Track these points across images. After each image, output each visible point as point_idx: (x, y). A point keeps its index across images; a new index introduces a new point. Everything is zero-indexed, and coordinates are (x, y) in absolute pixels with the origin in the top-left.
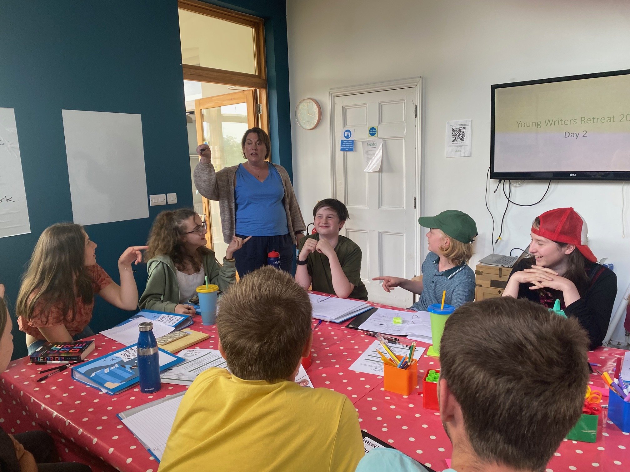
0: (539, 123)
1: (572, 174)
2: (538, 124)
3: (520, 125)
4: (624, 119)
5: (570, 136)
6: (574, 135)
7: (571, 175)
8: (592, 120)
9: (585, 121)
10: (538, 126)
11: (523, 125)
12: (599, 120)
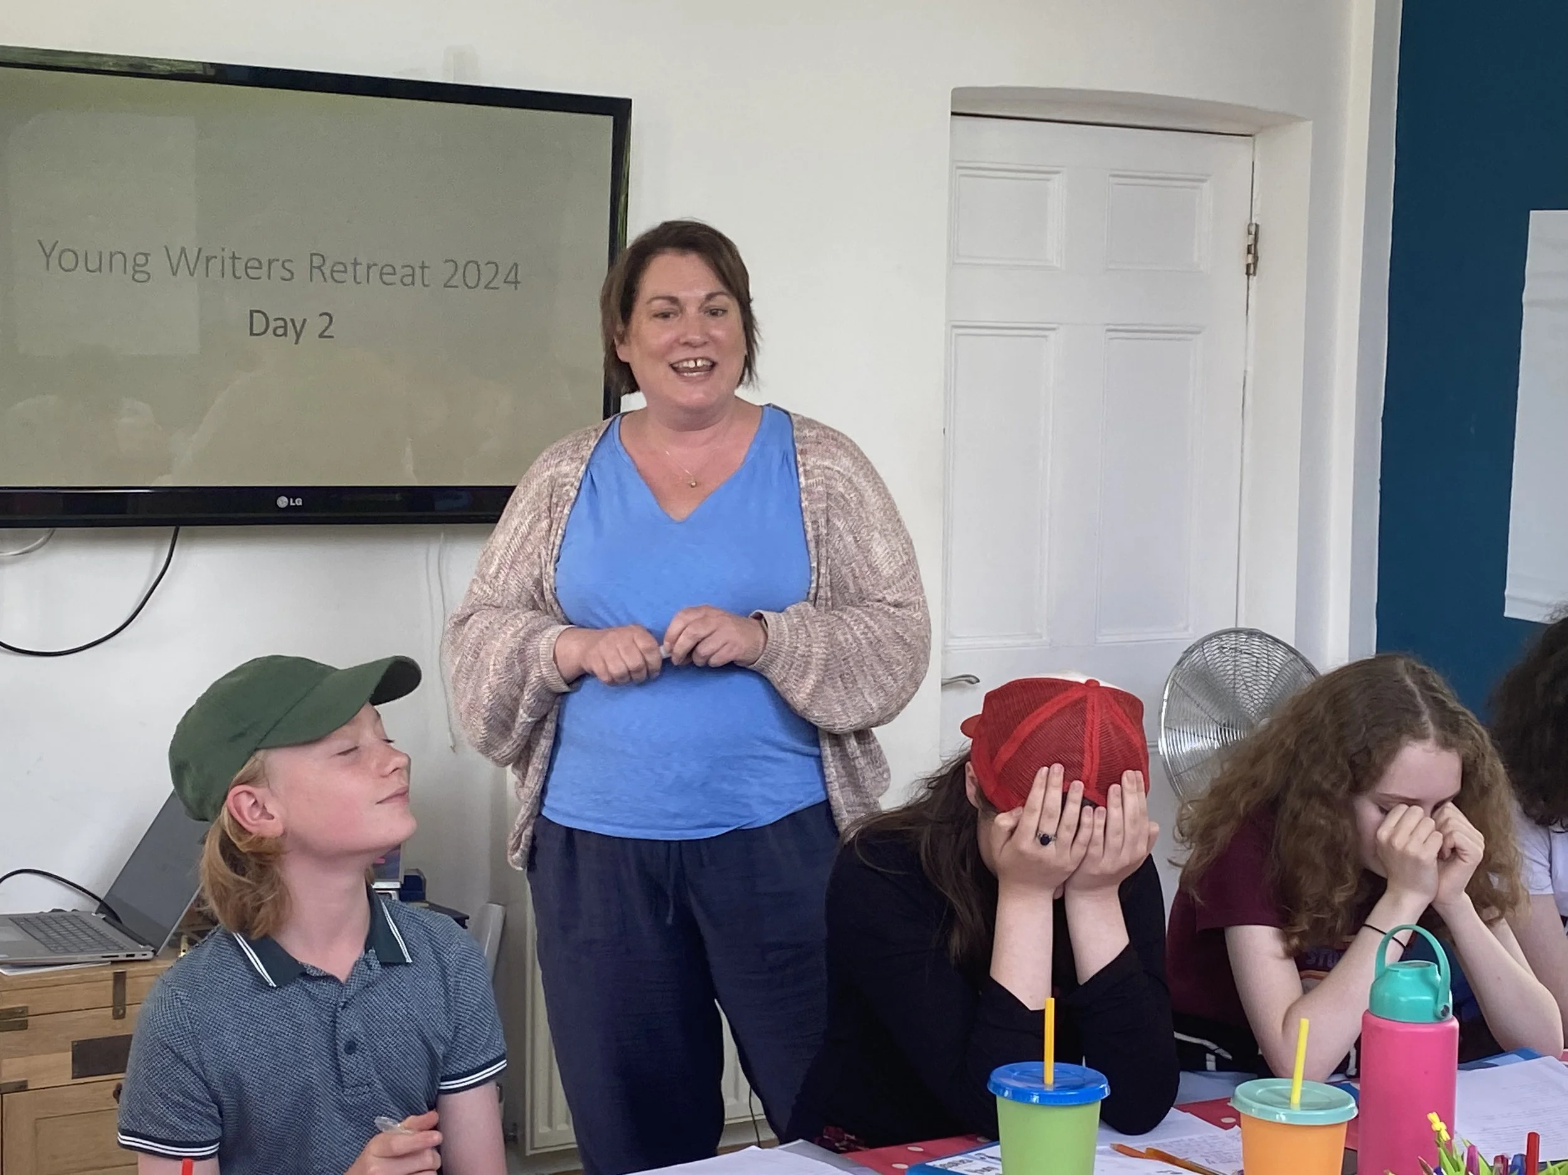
0: (141, 260)
1: (285, 499)
2: (136, 265)
3: (54, 261)
4: (457, 280)
5: (270, 330)
6: (285, 327)
7: (282, 502)
8: (350, 268)
9: (327, 270)
10: (136, 272)
11: (68, 260)
12: (374, 272)
